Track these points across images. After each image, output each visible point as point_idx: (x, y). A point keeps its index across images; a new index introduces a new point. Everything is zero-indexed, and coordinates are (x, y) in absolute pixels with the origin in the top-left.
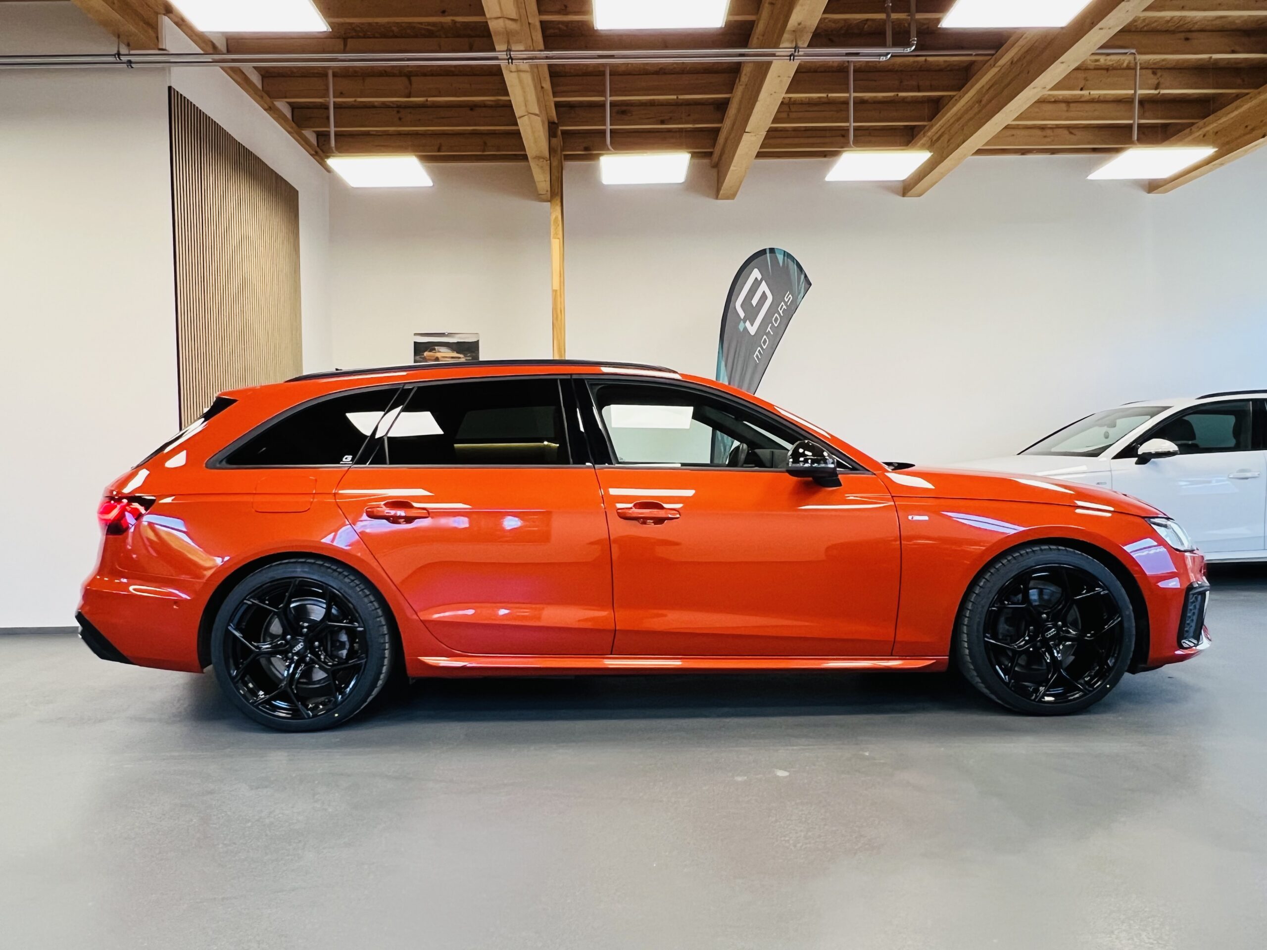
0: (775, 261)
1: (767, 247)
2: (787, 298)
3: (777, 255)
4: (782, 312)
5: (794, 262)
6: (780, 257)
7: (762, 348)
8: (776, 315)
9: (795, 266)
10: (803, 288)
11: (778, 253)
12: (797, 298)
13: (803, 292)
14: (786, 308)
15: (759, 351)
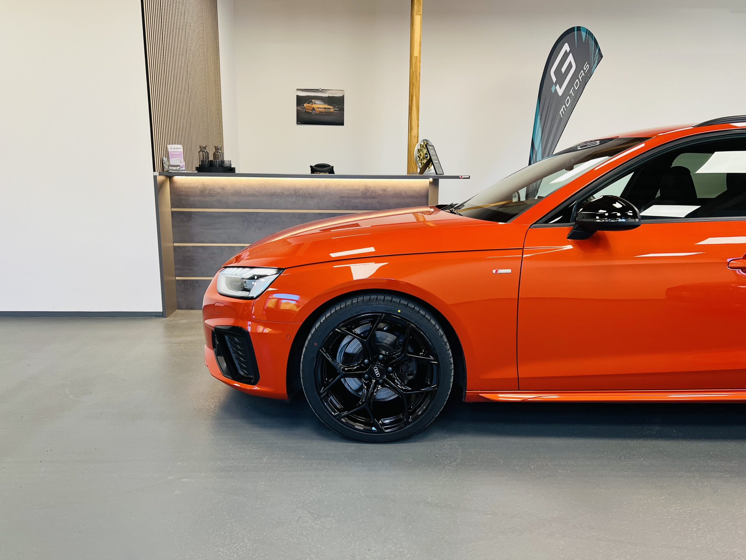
0: (579, 36)
1: (576, 25)
2: (585, 68)
3: (582, 32)
4: (581, 78)
5: (592, 39)
6: (584, 34)
7: (566, 106)
8: (577, 80)
9: (593, 41)
10: (597, 59)
11: (583, 31)
12: (592, 67)
13: (597, 63)
14: (584, 75)
15: (564, 108)
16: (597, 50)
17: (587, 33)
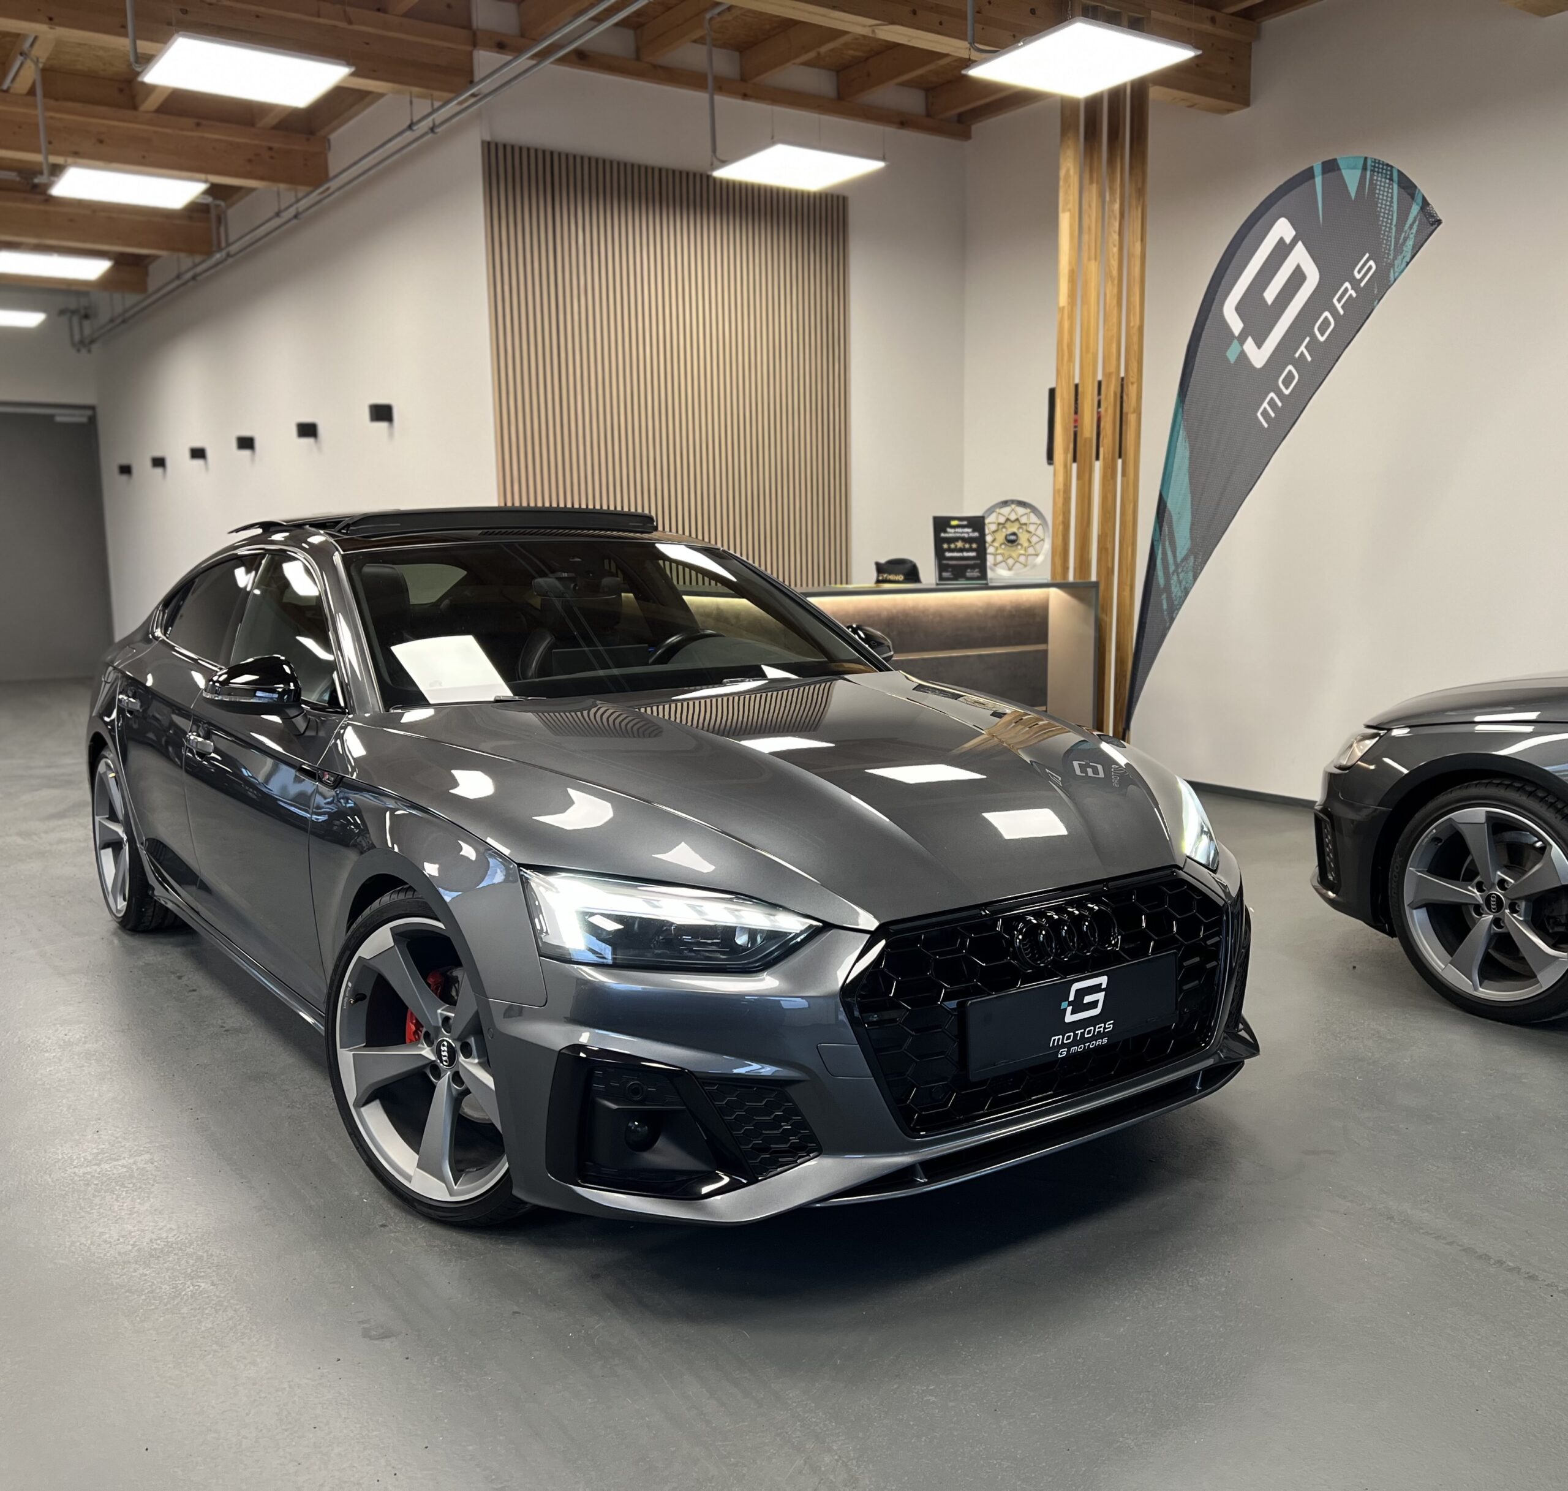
0: (1335, 187)
2: (1359, 272)
3: (1345, 172)
4: (1343, 307)
5: (1391, 179)
7: (1279, 394)
8: (1327, 314)
9: (1395, 186)
10: (1412, 236)
11: (1349, 168)
12: (1393, 265)
13: (1410, 247)
14: (1354, 295)
15: (1272, 403)
16: (1415, 209)
17: (1365, 169)
